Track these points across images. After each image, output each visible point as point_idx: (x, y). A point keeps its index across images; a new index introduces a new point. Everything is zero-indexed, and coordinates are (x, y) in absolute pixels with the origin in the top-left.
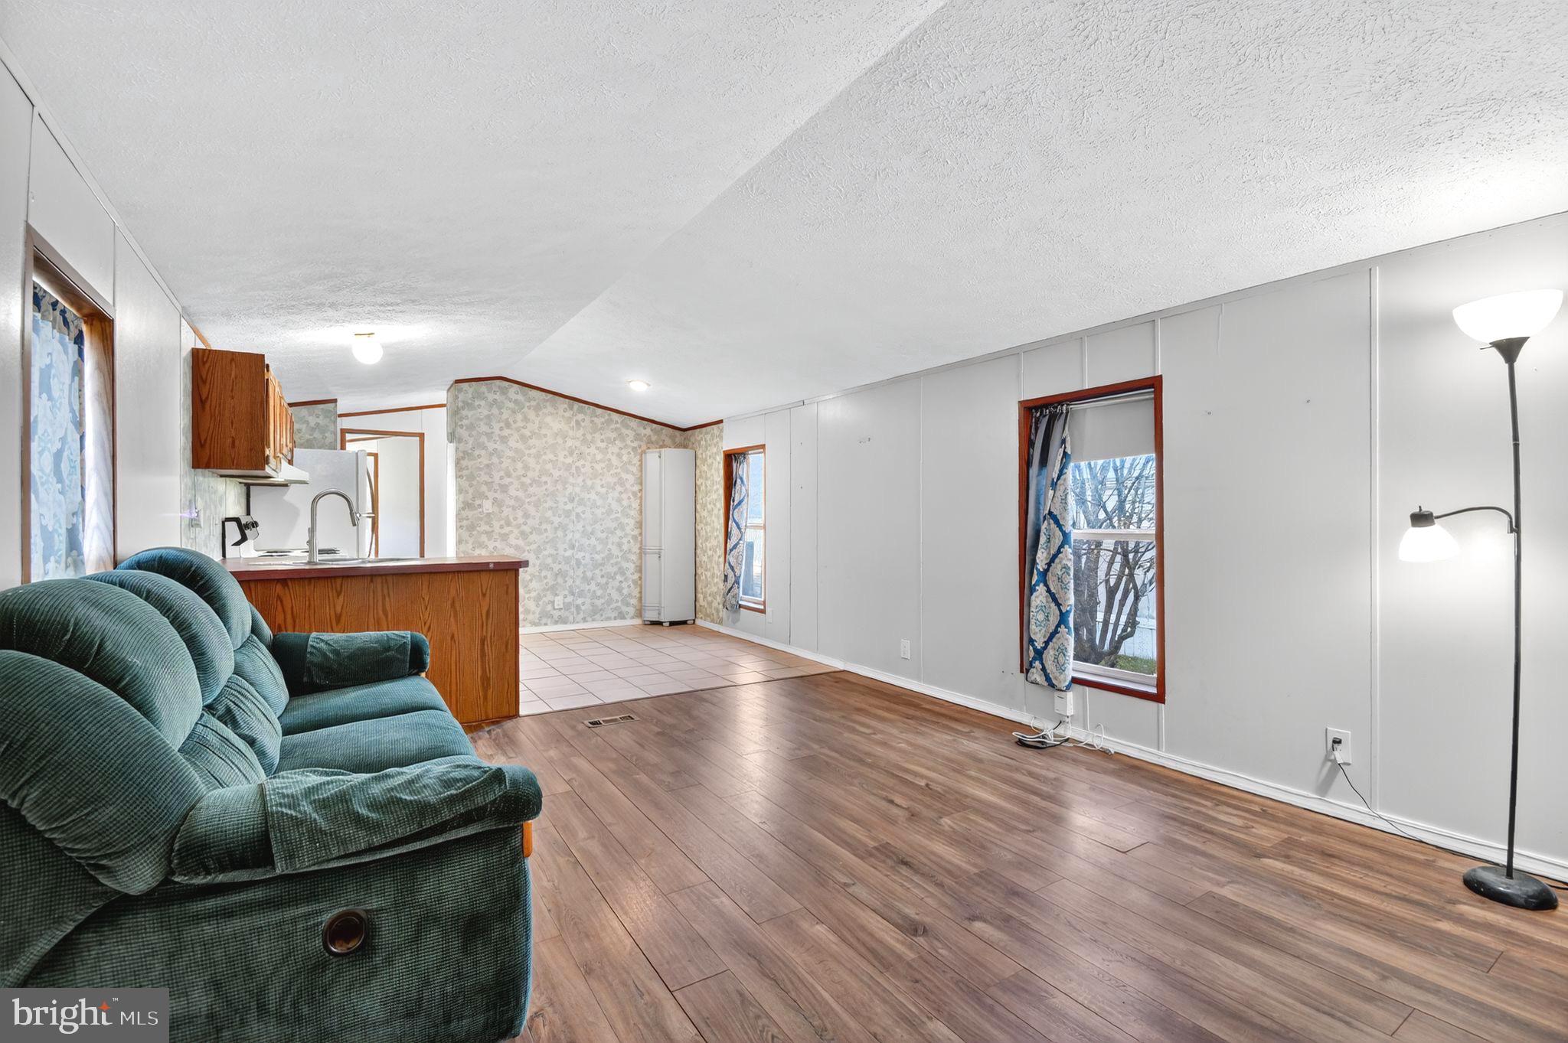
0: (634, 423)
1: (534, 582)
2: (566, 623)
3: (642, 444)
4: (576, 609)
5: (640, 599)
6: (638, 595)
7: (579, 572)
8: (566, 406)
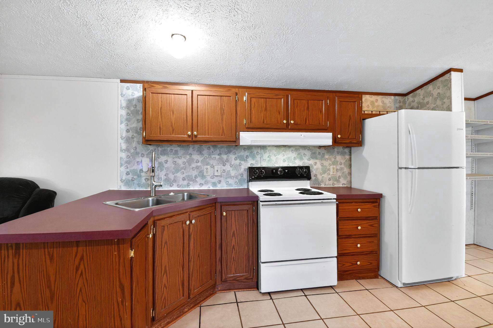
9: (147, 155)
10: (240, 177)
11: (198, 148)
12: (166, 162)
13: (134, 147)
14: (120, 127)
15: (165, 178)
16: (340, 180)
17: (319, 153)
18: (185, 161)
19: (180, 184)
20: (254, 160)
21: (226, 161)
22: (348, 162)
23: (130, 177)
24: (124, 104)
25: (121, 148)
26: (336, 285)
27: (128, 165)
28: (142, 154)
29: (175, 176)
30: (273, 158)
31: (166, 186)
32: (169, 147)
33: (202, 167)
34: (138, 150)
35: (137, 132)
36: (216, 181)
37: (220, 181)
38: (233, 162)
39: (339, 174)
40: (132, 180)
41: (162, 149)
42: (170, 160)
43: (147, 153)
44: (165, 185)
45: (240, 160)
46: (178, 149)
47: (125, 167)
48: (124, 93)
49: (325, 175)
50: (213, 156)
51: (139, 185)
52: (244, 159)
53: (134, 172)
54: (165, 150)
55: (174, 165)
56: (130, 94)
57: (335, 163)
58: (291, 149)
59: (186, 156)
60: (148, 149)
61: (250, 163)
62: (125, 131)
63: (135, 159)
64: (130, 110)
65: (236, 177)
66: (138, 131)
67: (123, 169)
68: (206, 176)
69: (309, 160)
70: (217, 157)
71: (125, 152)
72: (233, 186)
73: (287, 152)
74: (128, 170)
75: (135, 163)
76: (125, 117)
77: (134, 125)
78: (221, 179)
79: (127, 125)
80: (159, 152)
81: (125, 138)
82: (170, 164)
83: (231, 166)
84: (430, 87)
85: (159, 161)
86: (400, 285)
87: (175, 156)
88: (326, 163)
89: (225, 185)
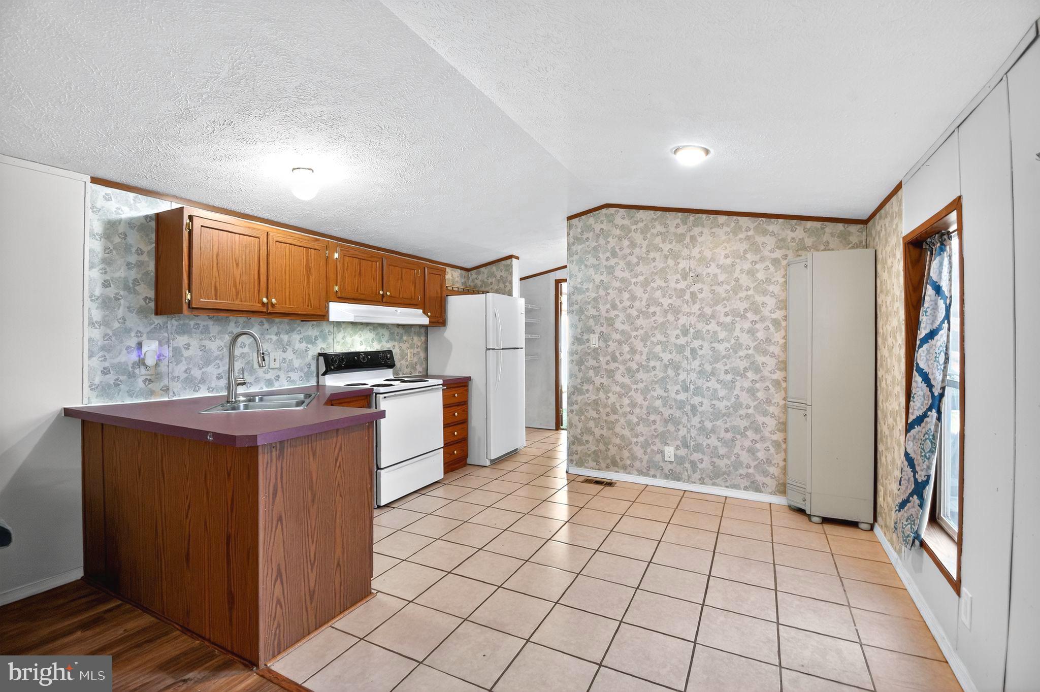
0: (775, 226)
1: (641, 425)
2: (678, 480)
3: (787, 252)
4: (692, 466)
5: (785, 469)
6: (782, 464)
7: (695, 421)
8: (678, 221)
9: (148, 333)
10: (306, 369)
11: (244, 322)
12: (188, 346)
13: (119, 317)
14: (89, 276)
15: (185, 376)
16: (416, 367)
17: (398, 333)
18: (222, 344)
19: (213, 385)
20: (324, 342)
21: (287, 345)
22: (424, 346)
23: (111, 378)
24: (98, 228)
25: (90, 318)
26: (441, 478)
27: (106, 354)
28: (138, 331)
29: (203, 373)
30: (349, 339)
31: (188, 391)
32: (192, 319)
33: (251, 354)
34: (129, 324)
35: (126, 288)
36: (273, 378)
37: (278, 376)
38: (298, 346)
39: (415, 360)
40: (117, 385)
41: (180, 324)
42: (195, 343)
43: (148, 329)
44: (185, 389)
45: (307, 343)
46: (210, 323)
47: (100, 359)
48: (98, 205)
49: (403, 362)
50: (268, 337)
51: (130, 394)
52: (312, 340)
53: (121, 369)
54: (184, 324)
55: (201, 352)
56: (114, 210)
57: (412, 347)
58: (368, 328)
59: (224, 336)
60: (152, 322)
61: (320, 348)
62: (99, 284)
63: (122, 342)
64: (112, 242)
65: (302, 370)
66: (129, 286)
67: (96, 362)
68: (257, 370)
69: (388, 342)
70: (275, 338)
71: (100, 327)
72: (297, 383)
73: (365, 331)
74: (107, 364)
75: (121, 350)
76: (100, 256)
77: (121, 273)
78: (279, 373)
79: (106, 273)
80: (174, 328)
81: (100, 301)
82: (194, 351)
83: (295, 352)
84: (494, 268)
85: (175, 345)
86: (488, 463)
87: (203, 337)
88: (404, 346)
89: (286, 383)
